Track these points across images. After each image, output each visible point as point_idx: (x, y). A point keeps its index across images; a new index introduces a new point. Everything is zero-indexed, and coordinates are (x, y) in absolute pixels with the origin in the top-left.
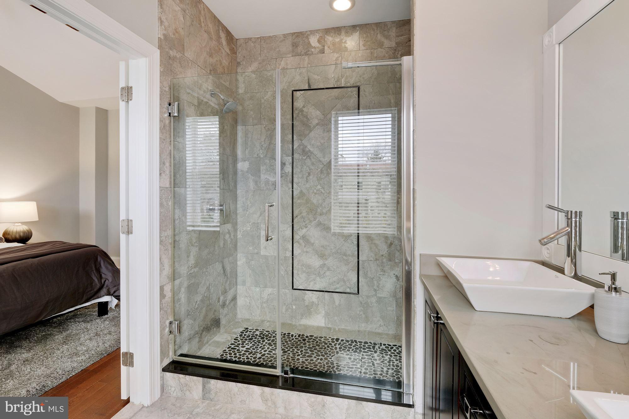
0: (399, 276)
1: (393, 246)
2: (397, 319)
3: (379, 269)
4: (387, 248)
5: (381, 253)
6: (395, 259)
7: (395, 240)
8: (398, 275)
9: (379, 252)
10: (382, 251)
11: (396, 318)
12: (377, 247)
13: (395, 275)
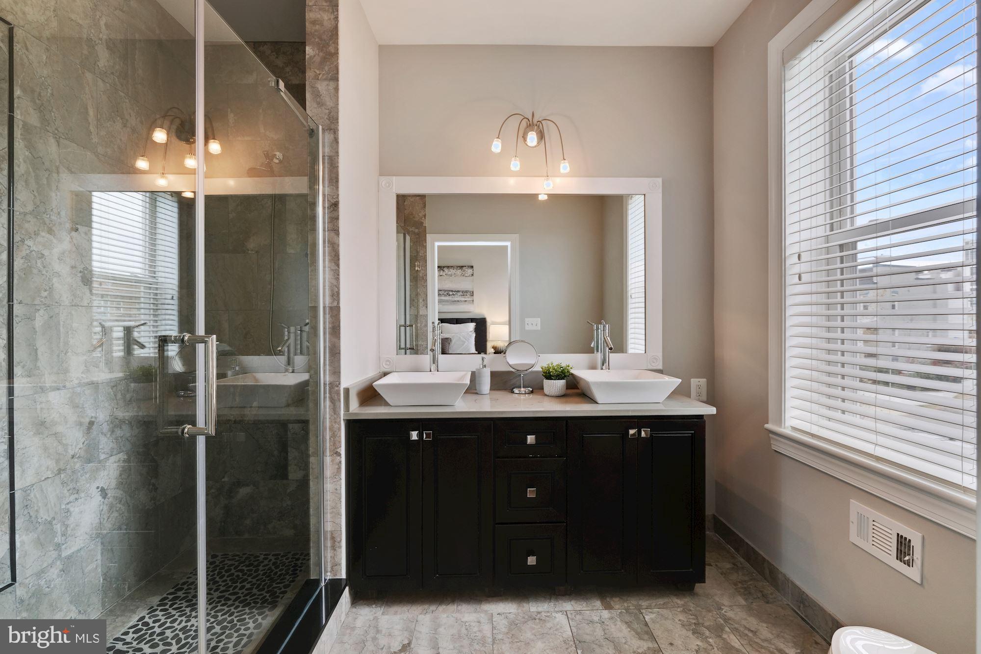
0: (106, 488)
1: (94, 427)
2: (104, 580)
3: (66, 491)
4: (83, 436)
5: (71, 453)
6: (98, 455)
7: (98, 414)
8: (104, 487)
9: (66, 450)
10: (72, 446)
11: (102, 580)
12: (60, 442)
13: (99, 490)
